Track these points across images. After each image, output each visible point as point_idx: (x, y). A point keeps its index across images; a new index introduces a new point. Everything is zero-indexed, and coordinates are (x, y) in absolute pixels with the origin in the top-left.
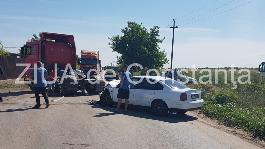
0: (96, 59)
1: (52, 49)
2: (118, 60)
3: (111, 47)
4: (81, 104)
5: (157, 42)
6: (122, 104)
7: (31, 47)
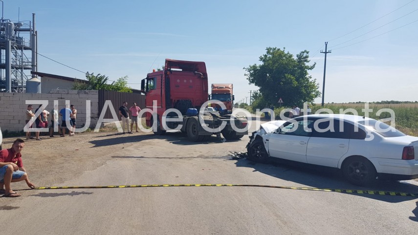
0: (230, 94)
1: (178, 81)
2: (252, 95)
3: (247, 79)
4: (220, 158)
5: (306, 70)
7: (153, 79)
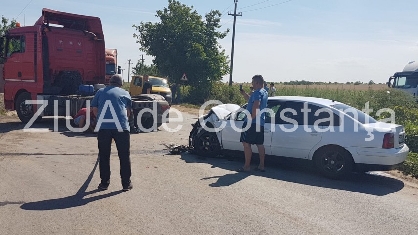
1: (61, 42)
3: (138, 42)
5: (215, 37)
6: (254, 154)
